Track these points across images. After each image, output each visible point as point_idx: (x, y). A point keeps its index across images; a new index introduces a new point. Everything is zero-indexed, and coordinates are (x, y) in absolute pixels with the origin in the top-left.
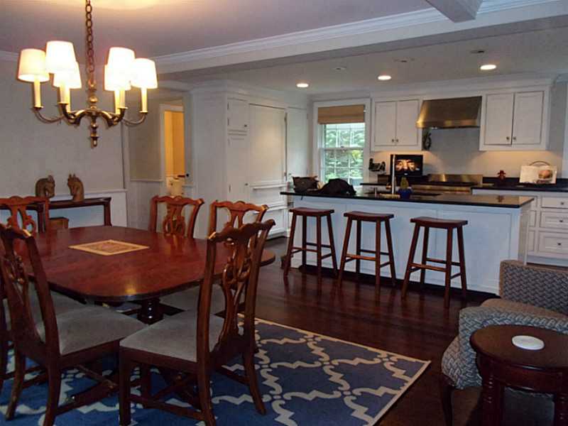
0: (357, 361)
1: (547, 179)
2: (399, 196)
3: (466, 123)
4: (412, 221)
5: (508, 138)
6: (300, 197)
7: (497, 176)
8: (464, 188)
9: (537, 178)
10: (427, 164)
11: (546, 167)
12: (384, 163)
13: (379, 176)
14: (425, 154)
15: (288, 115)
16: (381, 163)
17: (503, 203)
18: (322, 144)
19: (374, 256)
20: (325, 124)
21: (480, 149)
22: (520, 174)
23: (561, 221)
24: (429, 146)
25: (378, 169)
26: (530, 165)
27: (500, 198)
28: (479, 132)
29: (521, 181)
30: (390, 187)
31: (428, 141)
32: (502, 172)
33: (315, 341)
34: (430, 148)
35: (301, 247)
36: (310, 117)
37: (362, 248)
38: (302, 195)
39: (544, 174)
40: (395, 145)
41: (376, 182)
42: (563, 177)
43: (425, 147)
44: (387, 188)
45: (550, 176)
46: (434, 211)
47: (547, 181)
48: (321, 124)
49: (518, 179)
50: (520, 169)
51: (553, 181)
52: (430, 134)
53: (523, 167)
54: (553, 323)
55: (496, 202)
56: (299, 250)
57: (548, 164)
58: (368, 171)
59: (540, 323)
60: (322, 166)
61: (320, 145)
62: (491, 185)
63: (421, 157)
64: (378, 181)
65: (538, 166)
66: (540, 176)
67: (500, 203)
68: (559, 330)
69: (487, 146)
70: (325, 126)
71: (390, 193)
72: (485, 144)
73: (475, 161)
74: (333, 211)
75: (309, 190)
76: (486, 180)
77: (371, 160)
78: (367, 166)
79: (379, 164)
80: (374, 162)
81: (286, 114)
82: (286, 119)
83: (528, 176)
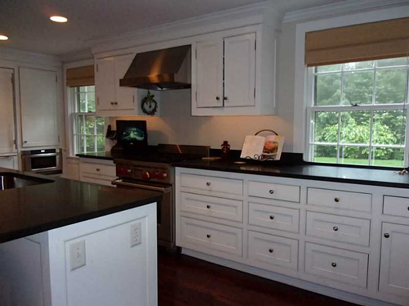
1: (271, 154)
5: (218, 98)
9: (261, 153)
11: (272, 138)
21: (193, 114)
22: (243, 146)
23: (272, 218)
24: (154, 111)
26: (256, 134)
29: (243, 156)
32: (226, 143)
40: (115, 109)
45: (274, 149)
47: (270, 157)
51: (278, 158)
63: (144, 123)
65: (265, 135)
66: (265, 149)
72: (197, 107)
77: (109, 127)
81: (13, 75)
82: (12, 81)
83: (251, 149)
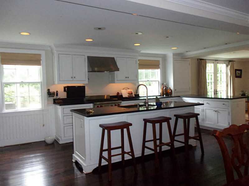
7: (116, 95)
12: (57, 91)
16: (55, 92)
21: (116, 82)
22: (122, 93)
32: (118, 93)
39: (129, 93)
40: (73, 81)
42: (136, 94)
48: (3, 64)
49: (122, 96)
57: (129, 89)
63: (84, 87)
65: (126, 90)
72: (117, 80)
77: (49, 90)
83: (125, 94)
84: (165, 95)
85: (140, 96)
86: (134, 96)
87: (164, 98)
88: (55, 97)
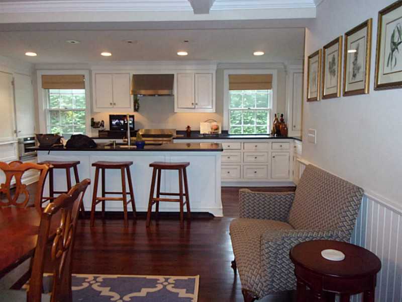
0: (144, 292)
1: (216, 131)
2: (135, 147)
3: (165, 92)
4: (151, 165)
5: (192, 104)
6: (48, 151)
7: (186, 130)
8: (165, 139)
9: (210, 130)
10: (137, 122)
11: (215, 123)
12: (103, 121)
13: (99, 131)
14: (136, 114)
15: (15, 79)
16: (101, 121)
17: (190, 148)
18: (47, 106)
19: (121, 196)
20: (49, 89)
21: (175, 111)
22: (200, 128)
23: (229, 158)
24: (138, 109)
25: (99, 126)
26: (206, 122)
27: (189, 145)
28: (174, 99)
29: (201, 133)
30: (126, 140)
31: (137, 105)
32: (188, 127)
33: (97, 282)
34: (139, 110)
35: (48, 196)
36: (34, 82)
37: (106, 191)
38: (49, 151)
39: (214, 128)
40: (113, 108)
41: (98, 137)
42: (224, 130)
43: (136, 110)
44: (125, 141)
45: (217, 129)
46: (163, 157)
48: (45, 89)
49: (199, 131)
50: (200, 125)
52: (138, 100)
53: (201, 124)
54: (317, 235)
55: (186, 148)
56: (48, 199)
57: (215, 121)
58: (90, 127)
59: (319, 236)
60: (48, 124)
61: (45, 106)
62: (182, 136)
63: (133, 116)
64: (99, 136)
65: (210, 122)
66: (212, 129)
67: (189, 148)
68: (326, 238)
69: (179, 109)
70: (49, 92)
71: (127, 144)
72: (178, 108)
73: (171, 119)
74: (79, 163)
75: (54, 145)
76: (178, 132)
77: (92, 119)
78: (90, 123)
79: (99, 122)
80: (95, 121)
81: (13, 78)
82: (13, 83)
83: (205, 129)
84: (275, 135)
85: (230, 133)
86: (220, 132)
87: (275, 138)
88: (101, 129)
